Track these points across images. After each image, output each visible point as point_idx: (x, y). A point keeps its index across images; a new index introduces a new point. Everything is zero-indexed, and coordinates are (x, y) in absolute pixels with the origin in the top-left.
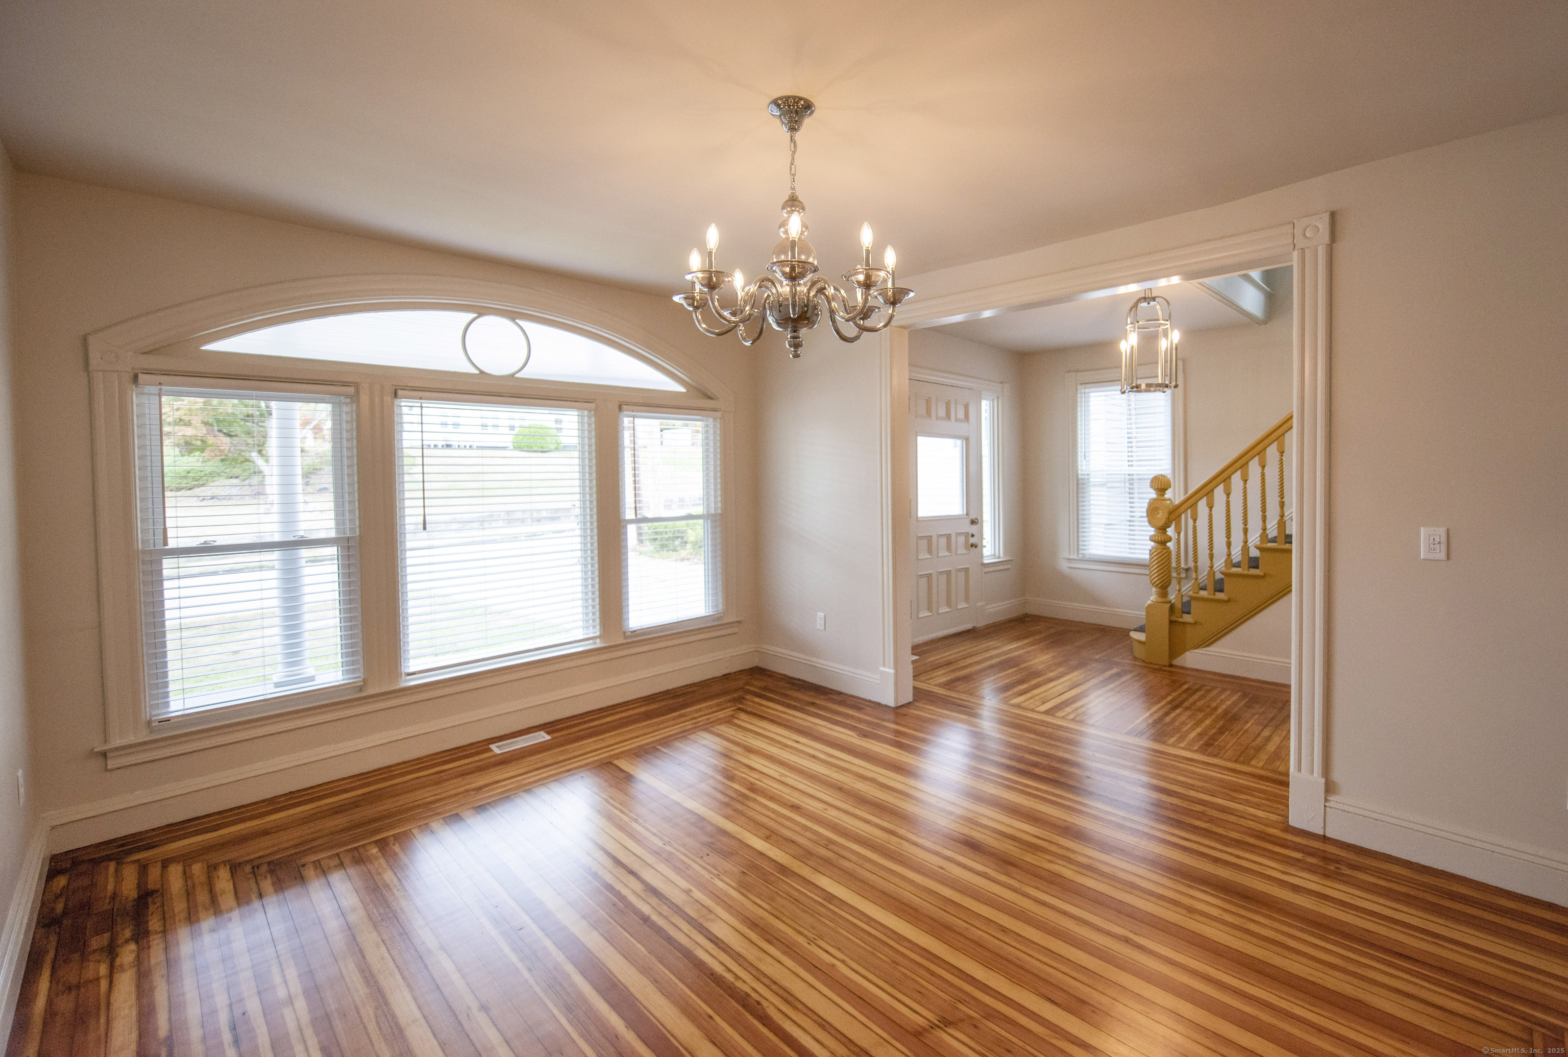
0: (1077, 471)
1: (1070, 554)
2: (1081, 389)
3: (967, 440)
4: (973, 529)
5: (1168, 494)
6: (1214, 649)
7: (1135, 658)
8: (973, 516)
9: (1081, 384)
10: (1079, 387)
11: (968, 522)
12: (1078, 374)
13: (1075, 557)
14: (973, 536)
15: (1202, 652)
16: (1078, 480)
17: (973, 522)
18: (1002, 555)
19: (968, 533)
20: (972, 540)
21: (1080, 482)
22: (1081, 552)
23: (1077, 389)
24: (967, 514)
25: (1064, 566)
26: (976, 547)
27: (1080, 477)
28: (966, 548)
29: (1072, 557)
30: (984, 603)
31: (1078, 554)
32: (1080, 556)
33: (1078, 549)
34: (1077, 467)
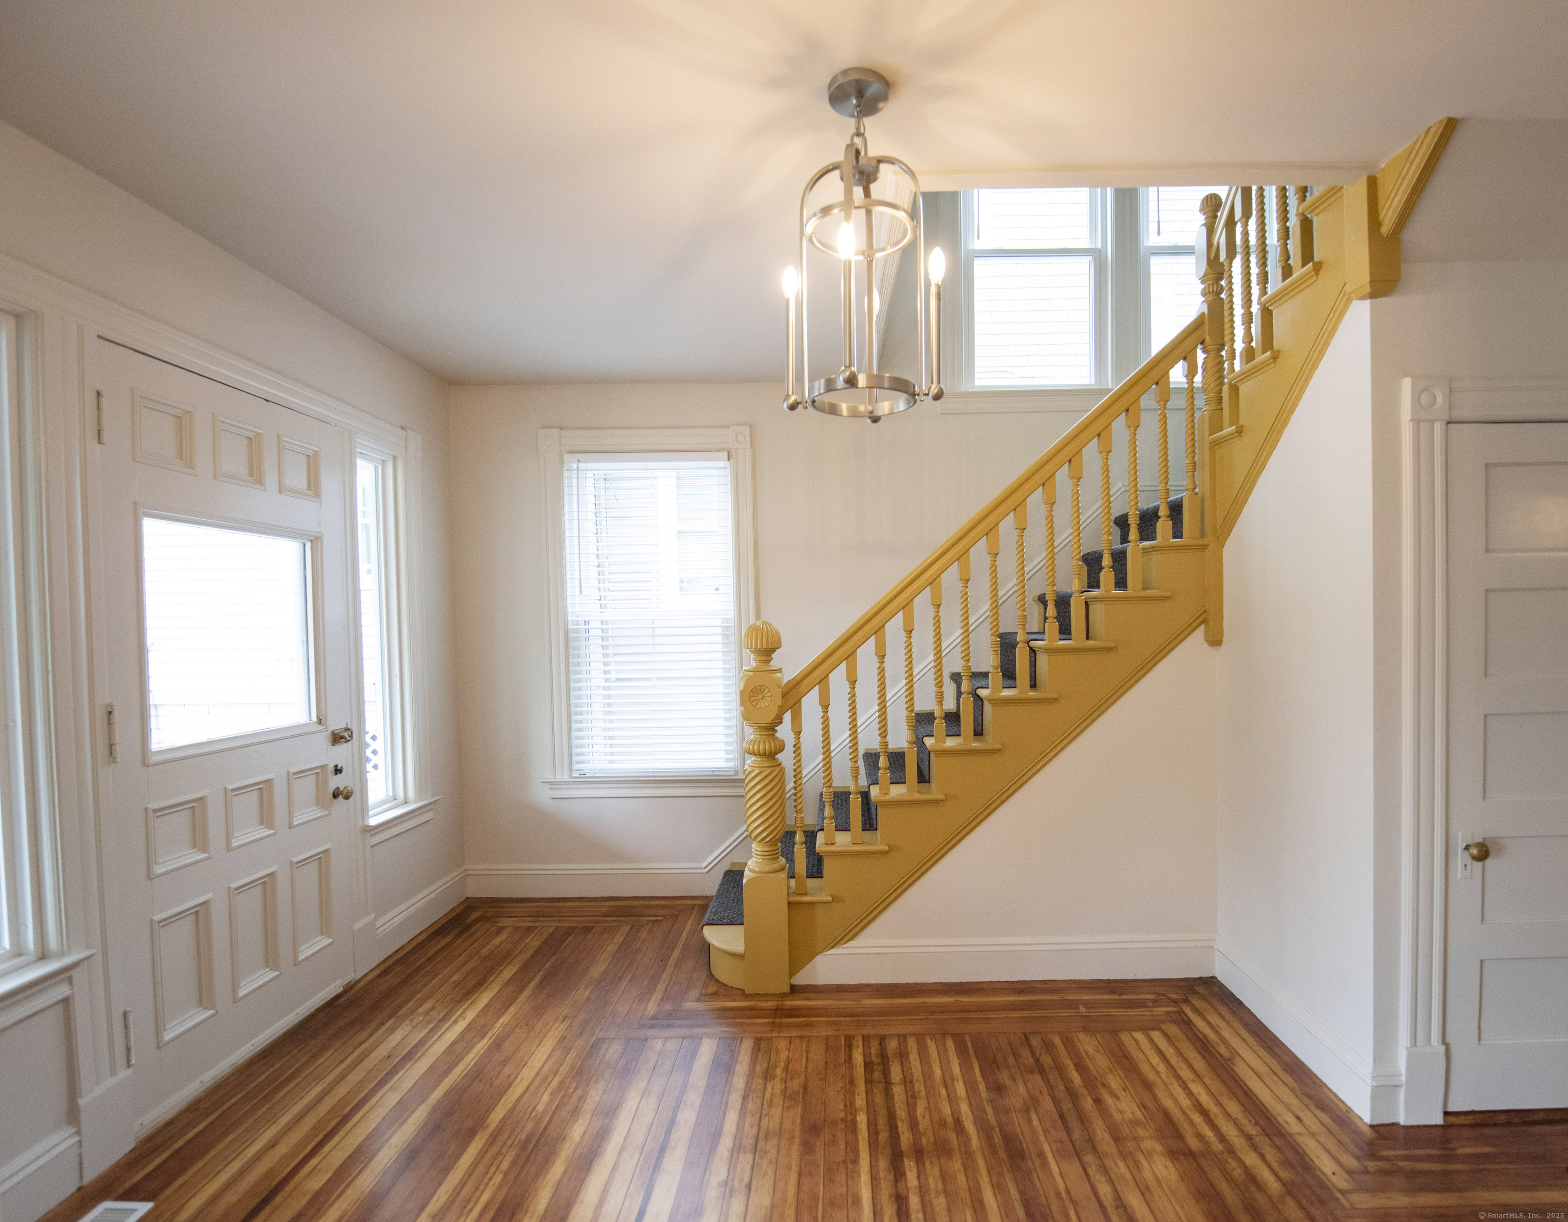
0: (565, 616)
1: (555, 773)
2: (571, 463)
3: (316, 541)
4: (340, 755)
5: (777, 660)
6: (867, 942)
7: (723, 990)
8: (336, 723)
9: (571, 452)
10: (567, 457)
11: (323, 739)
12: (563, 433)
13: (566, 777)
14: (338, 771)
15: (846, 951)
16: (567, 632)
17: (337, 738)
18: (411, 794)
19: (323, 767)
20: (336, 782)
21: (572, 635)
22: (576, 767)
23: (562, 461)
24: (320, 721)
25: (543, 796)
26: (347, 797)
27: (570, 626)
28: (320, 802)
29: (559, 778)
30: (372, 916)
31: (571, 770)
32: (575, 774)
33: (571, 763)
34: (565, 608)
